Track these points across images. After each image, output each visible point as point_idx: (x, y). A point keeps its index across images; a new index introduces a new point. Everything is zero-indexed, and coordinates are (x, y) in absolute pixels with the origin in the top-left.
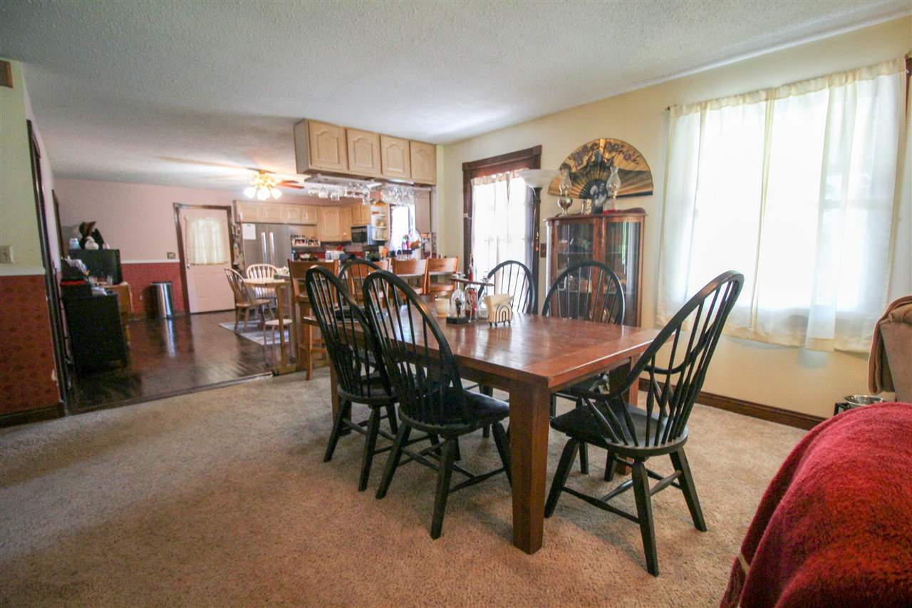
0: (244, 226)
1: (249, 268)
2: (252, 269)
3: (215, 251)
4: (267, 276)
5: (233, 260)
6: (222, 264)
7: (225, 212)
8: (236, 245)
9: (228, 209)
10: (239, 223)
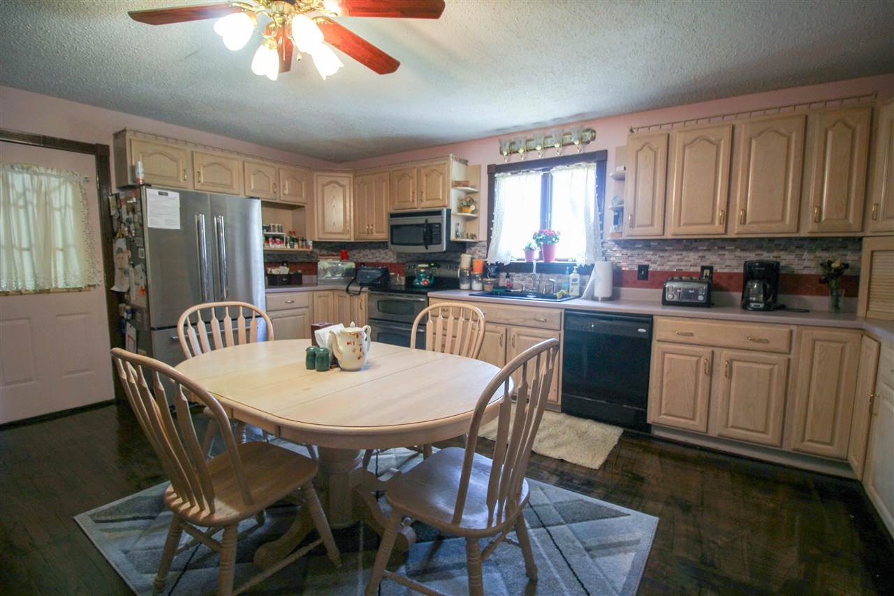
0: (151, 194)
1: (185, 316)
2: (193, 317)
3: (60, 256)
4: (213, 347)
5: (110, 280)
6: (80, 290)
7: (91, 160)
8: (120, 243)
9: (100, 152)
10: (136, 188)
